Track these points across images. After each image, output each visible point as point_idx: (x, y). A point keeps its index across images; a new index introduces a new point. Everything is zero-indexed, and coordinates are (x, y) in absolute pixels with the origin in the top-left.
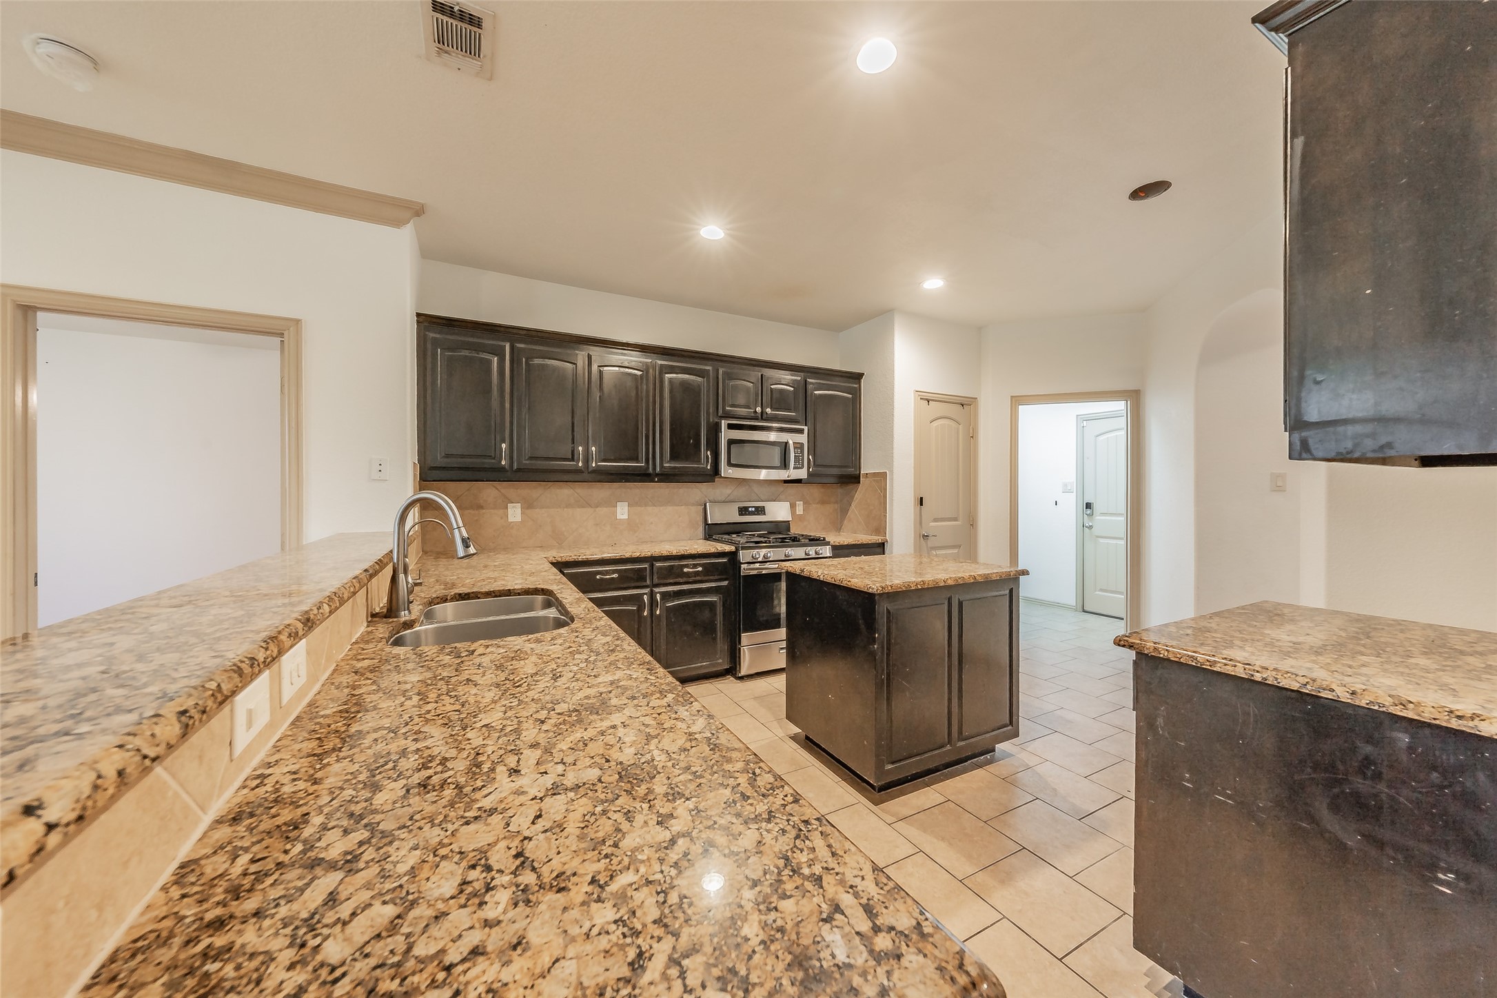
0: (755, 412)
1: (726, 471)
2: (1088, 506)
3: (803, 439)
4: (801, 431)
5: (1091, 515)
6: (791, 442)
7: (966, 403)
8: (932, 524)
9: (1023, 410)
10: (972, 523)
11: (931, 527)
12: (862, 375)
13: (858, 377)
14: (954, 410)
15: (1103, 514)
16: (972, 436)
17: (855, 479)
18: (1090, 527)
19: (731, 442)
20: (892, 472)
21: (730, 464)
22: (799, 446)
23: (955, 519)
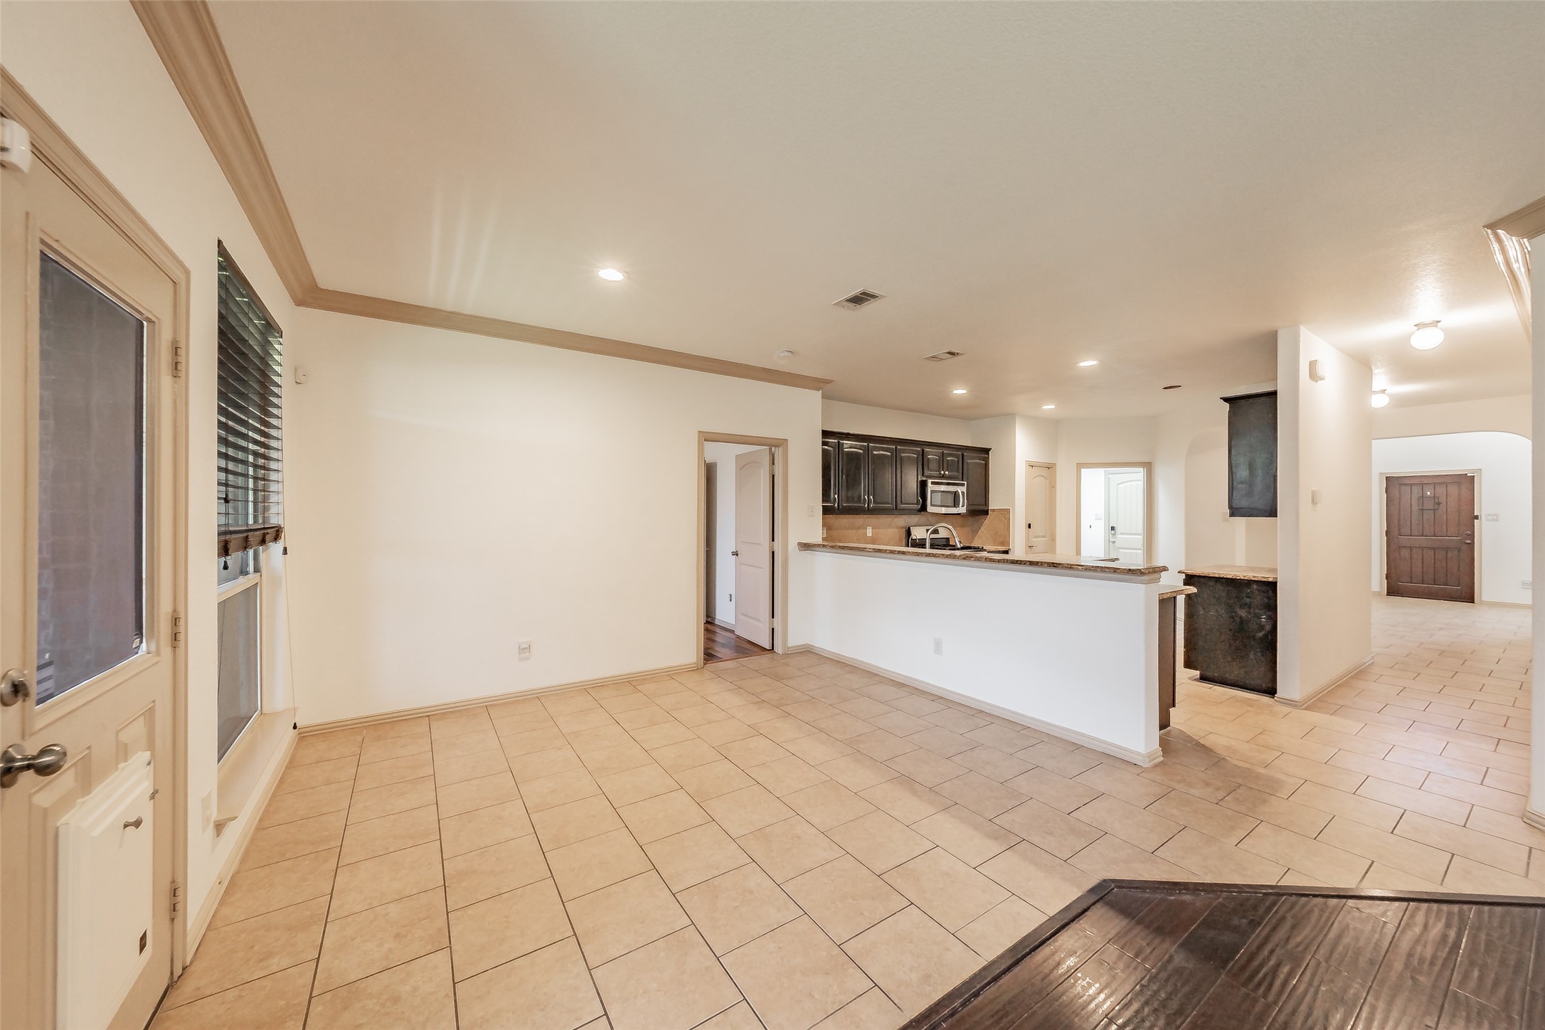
0: (940, 474)
1: (930, 509)
2: (1113, 528)
3: (964, 489)
4: (963, 485)
5: (1114, 534)
6: (959, 491)
7: (1050, 467)
8: (1034, 539)
9: (1083, 471)
10: (1053, 539)
11: (1034, 541)
12: (990, 449)
13: (987, 451)
14: (1044, 472)
15: (1122, 534)
16: (1053, 487)
17: (986, 512)
18: (1114, 542)
19: (932, 492)
20: (1014, 509)
21: (932, 505)
22: (963, 493)
23: (1044, 537)
